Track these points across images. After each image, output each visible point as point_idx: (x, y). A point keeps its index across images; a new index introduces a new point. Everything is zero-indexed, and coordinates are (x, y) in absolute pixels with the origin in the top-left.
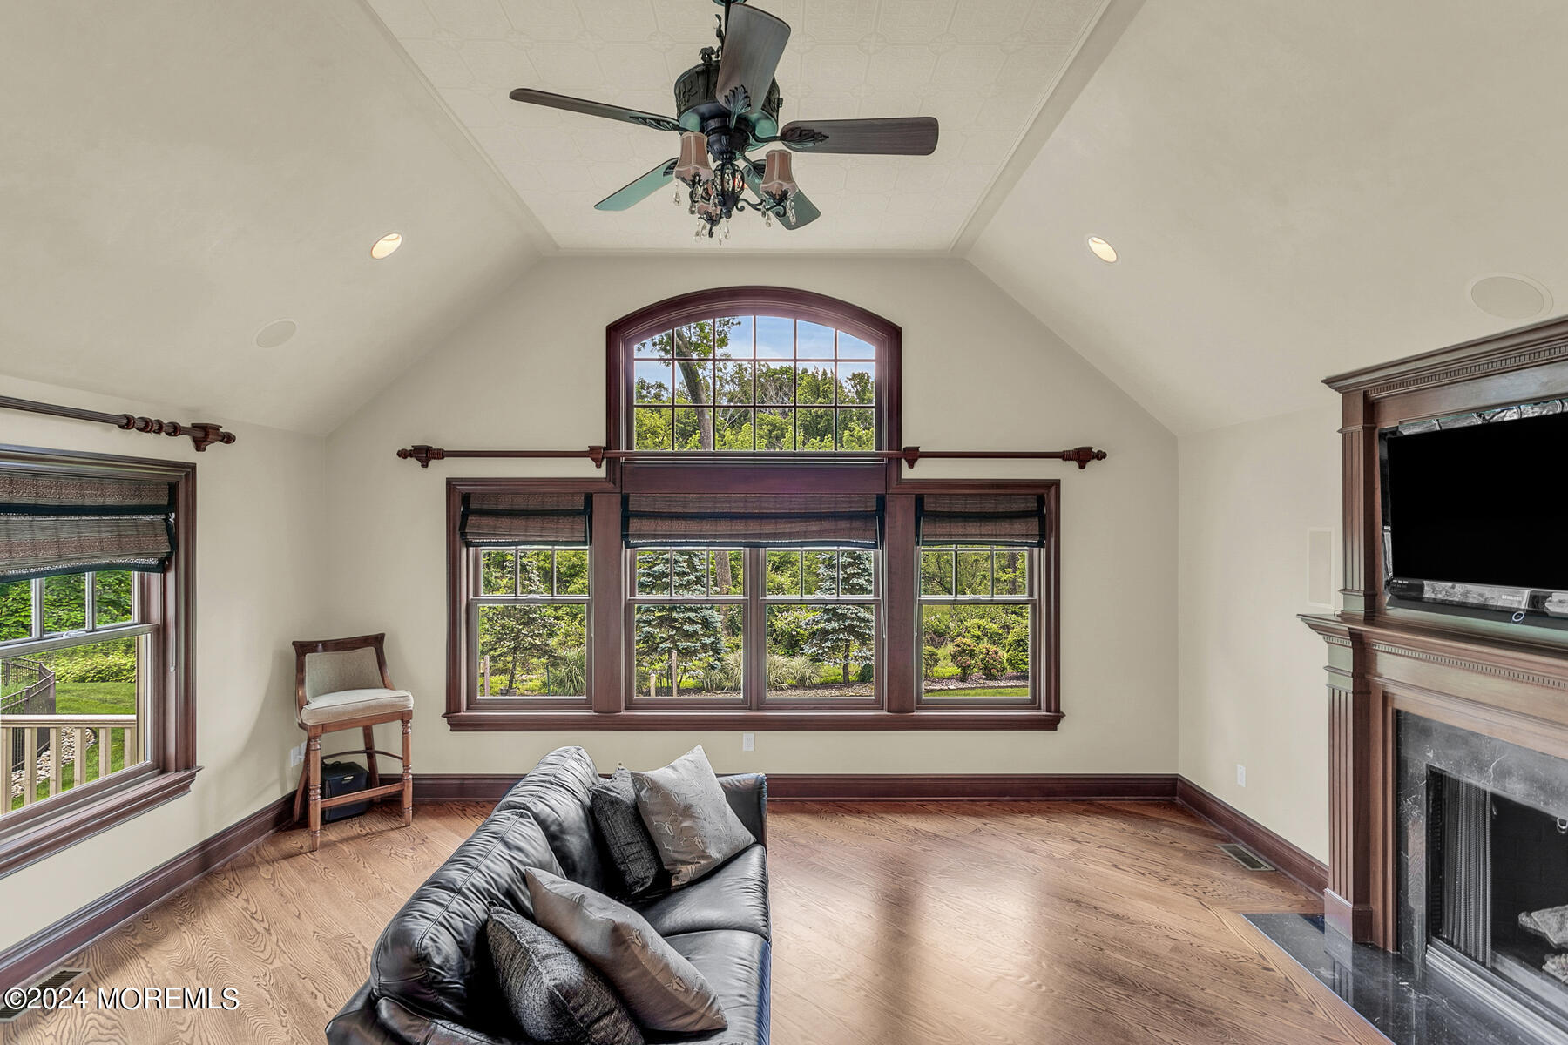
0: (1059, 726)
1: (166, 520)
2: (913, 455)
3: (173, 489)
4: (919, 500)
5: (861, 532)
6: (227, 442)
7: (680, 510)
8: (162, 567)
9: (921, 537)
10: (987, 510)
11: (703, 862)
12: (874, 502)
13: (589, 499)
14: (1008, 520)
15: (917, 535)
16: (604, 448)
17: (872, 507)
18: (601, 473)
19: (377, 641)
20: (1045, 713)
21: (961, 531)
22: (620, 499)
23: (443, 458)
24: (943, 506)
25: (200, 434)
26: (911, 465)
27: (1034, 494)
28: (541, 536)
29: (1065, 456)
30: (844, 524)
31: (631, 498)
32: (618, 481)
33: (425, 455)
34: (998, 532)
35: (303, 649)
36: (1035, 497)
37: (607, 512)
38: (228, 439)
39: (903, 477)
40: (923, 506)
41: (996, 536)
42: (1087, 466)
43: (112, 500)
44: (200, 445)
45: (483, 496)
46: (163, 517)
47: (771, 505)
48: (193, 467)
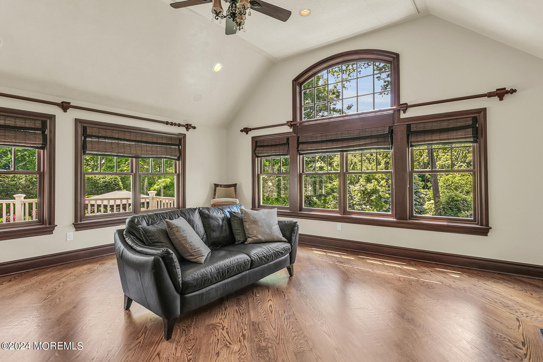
0: (488, 234)
1: (179, 148)
2: (406, 107)
3: (180, 140)
4: (409, 126)
5: (383, 143)
6: (194, 129)
7: (315, 140)
8: (178, 159)
9: (410, 143)
10: (443, 127)
11: (254, 238)
12: (387, 129)
13: (288, 139)
14: (455, 131)
15: (408, 143)
16: (292, 122)
17: (387, 132)
18: (291, 130)
19: (235, 185)
20: (480, 227)
21: (429, 138)
22: (297, 138)
23: (251, 131)
24: (421, 128)
25: (187, 126)
26: (404, 113)
27: (471, 117)
28: (275, 153)
29: (490, 95)
30: (374, 140)
31: (300, 138)
32: (296, 132)
33: (246, 130)
34: (449, 138)
35: (216, 186)
36: (472, 118)
37: (293, 143)
38: (194, 128)
39: (401, 118)
40: (410, 129)
41: (448, 139)
42: (504, 98)
43: (164, 142)
44: (187, 129)
45: (261, 141)
46: (178, 147)
47: (346, 135)
48: (185, 135)
